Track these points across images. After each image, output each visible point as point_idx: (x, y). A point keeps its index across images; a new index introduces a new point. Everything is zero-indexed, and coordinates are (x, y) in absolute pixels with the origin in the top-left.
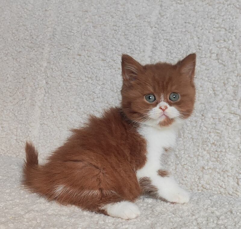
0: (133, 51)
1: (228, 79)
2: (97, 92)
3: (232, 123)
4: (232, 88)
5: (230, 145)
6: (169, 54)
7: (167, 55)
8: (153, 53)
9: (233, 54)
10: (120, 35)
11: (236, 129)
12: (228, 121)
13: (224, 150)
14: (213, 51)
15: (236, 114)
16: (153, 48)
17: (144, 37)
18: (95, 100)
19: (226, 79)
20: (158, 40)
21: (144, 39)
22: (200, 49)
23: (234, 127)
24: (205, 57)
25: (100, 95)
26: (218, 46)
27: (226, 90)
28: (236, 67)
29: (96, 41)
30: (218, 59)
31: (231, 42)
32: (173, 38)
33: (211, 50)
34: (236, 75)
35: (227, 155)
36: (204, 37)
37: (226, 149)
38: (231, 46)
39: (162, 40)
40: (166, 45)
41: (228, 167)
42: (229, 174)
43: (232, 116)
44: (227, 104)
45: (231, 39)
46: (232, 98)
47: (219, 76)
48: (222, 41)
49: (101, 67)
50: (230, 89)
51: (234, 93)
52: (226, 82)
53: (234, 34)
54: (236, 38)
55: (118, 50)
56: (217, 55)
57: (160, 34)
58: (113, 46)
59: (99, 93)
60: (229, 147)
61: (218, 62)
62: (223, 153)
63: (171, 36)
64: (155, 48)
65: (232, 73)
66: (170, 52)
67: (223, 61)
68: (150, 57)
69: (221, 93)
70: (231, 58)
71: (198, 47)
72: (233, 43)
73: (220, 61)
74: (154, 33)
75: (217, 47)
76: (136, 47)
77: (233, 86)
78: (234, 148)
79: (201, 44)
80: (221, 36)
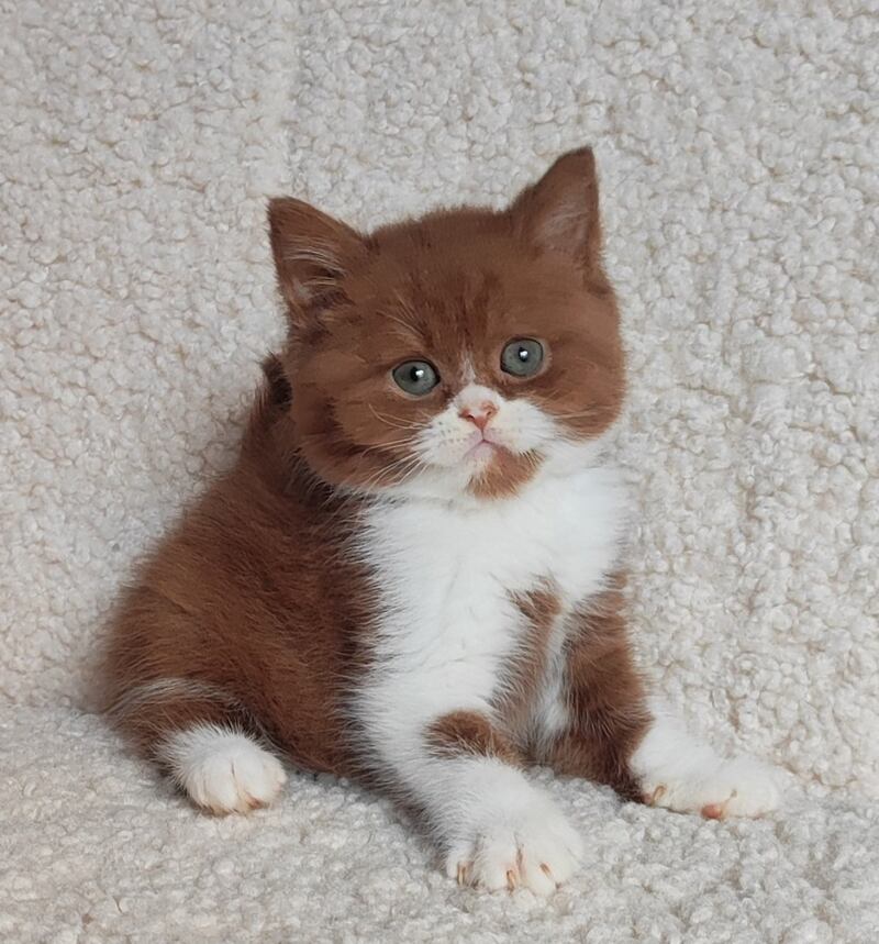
0: (203, 96)
1: (667, 223)
2: (31, 301)
3: (693, 434)
4: (688, 266)
5: (690, 539)
6: (380, 108)
7: (371, 114)
8: (301, 104)
9: (685, 106)
10: (136, 18)
11: (715, 465)
12: (675, 425)
13: (663, 566)
14: (591, 94)
15: (713, 392)
16: (302, 79)
17: (256, 25)
18: (26, 337)
19: (658, 225)
20: (321, 40)
21: (253, 36)
22: (528, 85)
23: (709, 454)
24: (553, 120)
25: (49, 314)
26: (615, 67)
27: (659, 279)
28: (705, 166)
29: (17, 48)
30: (616, 131)
31: (671, 47)
32: (397, 32)
33: (584, 86)
34: (705, 203)
35: (677, 586)
36: (547, 27)
37: (670, 559)
38: (675, 69)
39: (345, 44)
40: (364, 66)
41: (687, 644)
42: (691, 678)
43: (693, 401)
44: (666, 346)
45: (675, 37)
46: (691, 316)
47: (623, 212)
48: (631, 46)
49: (44, 178)
50: (681, 274)
51: (702, 290)
52: (660, 240)
53: (690, 12)
54: (696, 30)
55: (126, 94)
56: (611, 109)
57: (332, 15)
58: (100, 72)
59: (43, 305)
60: (686, 548)
61: (619, 145)
62: (659, 581)
63: (386, 22)
64: (307, 80)
65: (686, 195)
66: (385, 99)
67: (639, 140)
68: (285, 123)
69: (640, 290)
70: (676, 122)
71: (518, 76)
72: (681, 52)
73: (627, 141)
74: (301, 10)
75: (610, 73)
76: (217, 75)
77: (694, 259)
78: (709, 553)
79: (534, 60)
80: (626, 22)
